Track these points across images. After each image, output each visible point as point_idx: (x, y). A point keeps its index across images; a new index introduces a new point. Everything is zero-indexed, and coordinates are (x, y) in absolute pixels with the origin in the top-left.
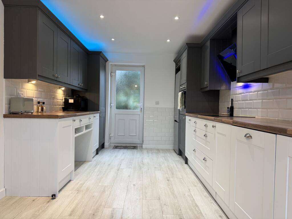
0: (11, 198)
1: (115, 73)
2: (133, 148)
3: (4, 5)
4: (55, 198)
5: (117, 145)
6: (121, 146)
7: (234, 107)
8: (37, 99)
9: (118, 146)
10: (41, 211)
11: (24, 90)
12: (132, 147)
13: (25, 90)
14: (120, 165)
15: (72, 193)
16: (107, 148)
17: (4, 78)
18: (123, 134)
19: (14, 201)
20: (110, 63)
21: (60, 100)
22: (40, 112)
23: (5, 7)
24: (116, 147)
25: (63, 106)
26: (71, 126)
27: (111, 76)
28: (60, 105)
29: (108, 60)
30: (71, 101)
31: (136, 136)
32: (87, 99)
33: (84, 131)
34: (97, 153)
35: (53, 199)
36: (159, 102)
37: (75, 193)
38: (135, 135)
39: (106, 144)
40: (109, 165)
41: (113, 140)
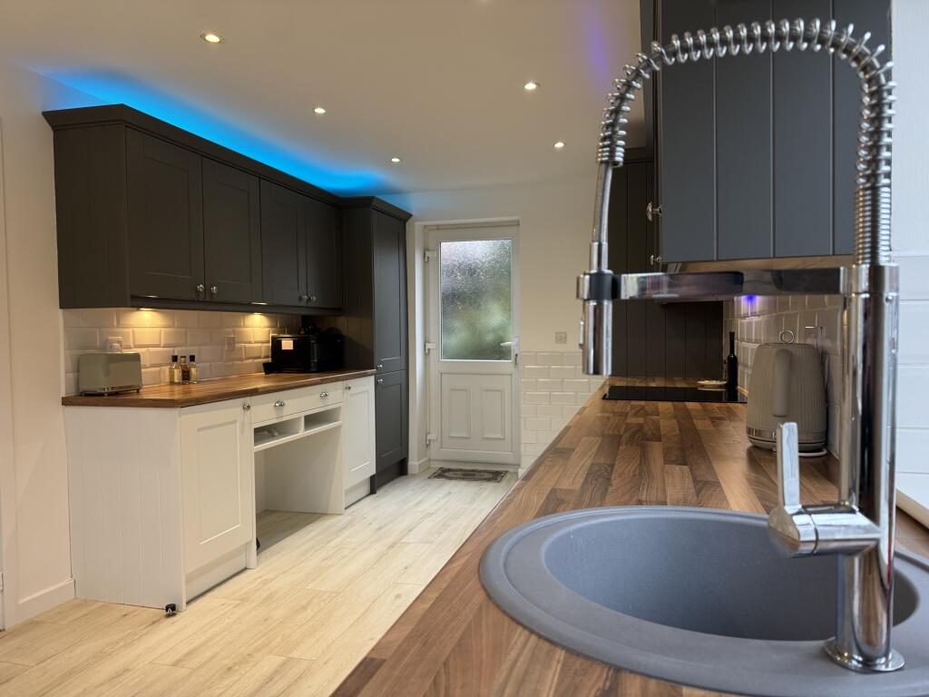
0: (85, 603)
1: (438, 249)
2: (491, 476)
3: (53, 127)
4: (174, 615)
5: (447, 466)
6: (457, 470)
7: (740, 360)
8: (172, 349)
9: (449, 470)
10: (121, 644)
11: (126, 330)
12: (487, 476)
13: (130, 330)
14: (410, 531)
15: (223, 605)
16: (414, 475)
17: (61, 307)
18: (464, 435)
19: (85, 611)
20: (417, 223)
21: (256, 342)
22: (179, 384)
23: (55, 131)
24: (443, 474)
25: (270, 360)
26: (235, 422)
27: (426, 261)
28: (260, 357)
29: (411, 215)
30: (287, 345)
31: (504, 439)
32: (341, 337)
33: (302, 432)
34: (373, 491)
35: (169, 616)
36: (565, 333)
37: (230, 605)
38: (499, 436)
39: (414, 463)
40: (380, 528)
41: (434, 452)
